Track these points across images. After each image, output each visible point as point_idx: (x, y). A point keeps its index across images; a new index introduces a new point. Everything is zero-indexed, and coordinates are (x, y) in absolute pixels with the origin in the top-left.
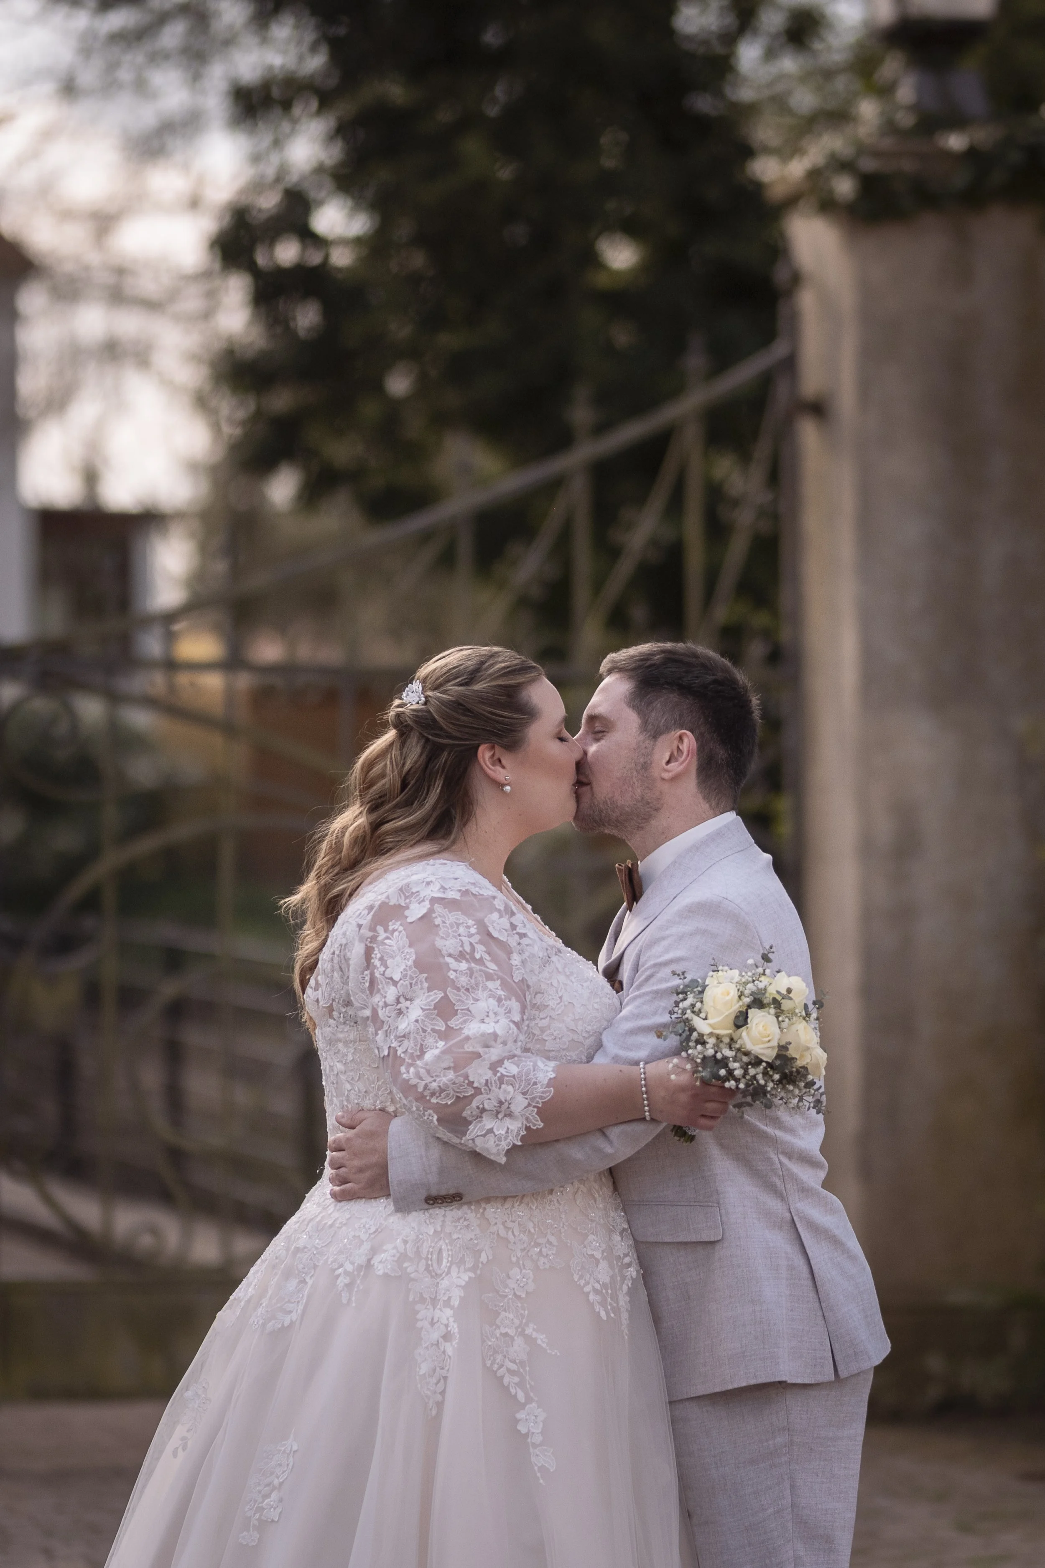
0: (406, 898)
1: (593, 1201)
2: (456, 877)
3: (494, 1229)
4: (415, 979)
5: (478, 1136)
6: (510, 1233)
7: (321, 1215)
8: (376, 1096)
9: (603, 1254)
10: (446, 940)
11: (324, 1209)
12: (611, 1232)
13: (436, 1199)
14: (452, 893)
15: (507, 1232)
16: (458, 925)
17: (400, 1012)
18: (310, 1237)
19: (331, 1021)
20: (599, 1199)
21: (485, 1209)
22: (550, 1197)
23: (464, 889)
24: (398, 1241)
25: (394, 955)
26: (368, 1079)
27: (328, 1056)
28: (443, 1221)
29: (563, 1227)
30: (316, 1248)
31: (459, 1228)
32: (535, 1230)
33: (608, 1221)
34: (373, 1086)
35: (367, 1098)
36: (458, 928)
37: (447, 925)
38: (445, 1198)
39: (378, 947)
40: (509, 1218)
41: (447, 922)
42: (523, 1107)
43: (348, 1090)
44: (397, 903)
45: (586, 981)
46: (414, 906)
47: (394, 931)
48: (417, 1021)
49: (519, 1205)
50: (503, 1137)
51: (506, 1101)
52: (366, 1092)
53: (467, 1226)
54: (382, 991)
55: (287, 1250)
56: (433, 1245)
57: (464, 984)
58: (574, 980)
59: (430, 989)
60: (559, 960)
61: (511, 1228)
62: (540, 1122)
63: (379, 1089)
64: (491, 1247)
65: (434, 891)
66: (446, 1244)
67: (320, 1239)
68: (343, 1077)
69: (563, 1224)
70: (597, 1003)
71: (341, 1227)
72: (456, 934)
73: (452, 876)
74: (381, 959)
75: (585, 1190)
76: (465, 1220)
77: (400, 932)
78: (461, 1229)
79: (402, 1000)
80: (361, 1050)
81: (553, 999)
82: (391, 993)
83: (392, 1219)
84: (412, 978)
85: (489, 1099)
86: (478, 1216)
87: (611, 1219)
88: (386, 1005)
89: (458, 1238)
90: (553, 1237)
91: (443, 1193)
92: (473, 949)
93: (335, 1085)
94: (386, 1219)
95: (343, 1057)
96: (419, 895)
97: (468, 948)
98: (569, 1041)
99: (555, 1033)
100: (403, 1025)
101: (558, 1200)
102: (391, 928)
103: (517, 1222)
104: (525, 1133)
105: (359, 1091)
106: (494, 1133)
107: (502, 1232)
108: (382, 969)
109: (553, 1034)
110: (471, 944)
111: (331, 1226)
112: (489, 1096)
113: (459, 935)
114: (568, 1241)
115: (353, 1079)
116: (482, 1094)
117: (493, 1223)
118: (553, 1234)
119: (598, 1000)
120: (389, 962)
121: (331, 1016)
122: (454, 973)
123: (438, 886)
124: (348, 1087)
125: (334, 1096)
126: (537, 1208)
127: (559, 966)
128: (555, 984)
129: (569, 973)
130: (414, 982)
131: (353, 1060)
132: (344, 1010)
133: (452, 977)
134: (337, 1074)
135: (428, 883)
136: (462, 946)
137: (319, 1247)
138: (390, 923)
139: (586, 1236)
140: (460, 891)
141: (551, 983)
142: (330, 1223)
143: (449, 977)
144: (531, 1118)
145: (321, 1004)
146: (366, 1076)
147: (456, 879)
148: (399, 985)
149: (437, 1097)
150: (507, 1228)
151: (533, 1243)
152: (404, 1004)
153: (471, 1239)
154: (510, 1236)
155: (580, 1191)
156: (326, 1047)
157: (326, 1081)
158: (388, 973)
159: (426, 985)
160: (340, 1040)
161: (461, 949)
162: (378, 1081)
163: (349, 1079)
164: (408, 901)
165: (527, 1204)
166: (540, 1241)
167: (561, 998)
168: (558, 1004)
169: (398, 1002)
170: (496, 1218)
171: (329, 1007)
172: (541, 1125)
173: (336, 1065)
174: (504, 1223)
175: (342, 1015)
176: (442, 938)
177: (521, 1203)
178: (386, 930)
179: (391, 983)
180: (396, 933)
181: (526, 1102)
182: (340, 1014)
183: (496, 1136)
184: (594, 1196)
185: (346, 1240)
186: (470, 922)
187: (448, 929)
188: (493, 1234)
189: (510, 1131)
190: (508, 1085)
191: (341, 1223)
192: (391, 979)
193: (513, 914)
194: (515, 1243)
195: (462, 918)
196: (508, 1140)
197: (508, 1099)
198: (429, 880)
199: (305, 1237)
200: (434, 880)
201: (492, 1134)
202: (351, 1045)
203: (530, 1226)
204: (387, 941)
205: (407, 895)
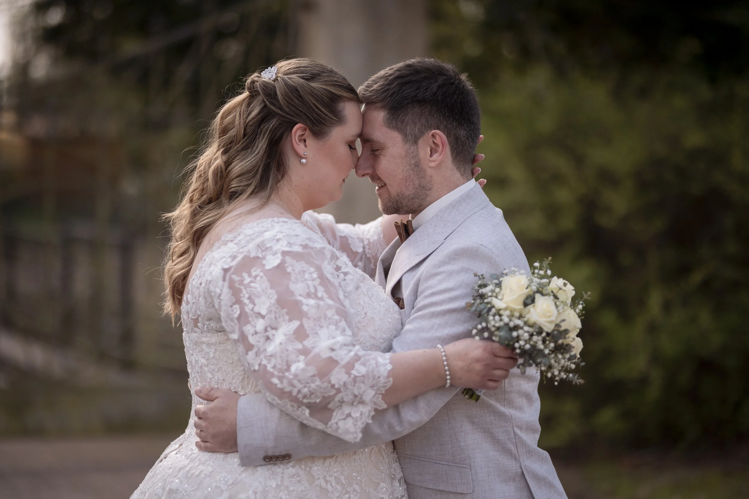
0: (262, 251)
1: (382, 458)
2: (297, 234)
3: (317, 482)
4: (278, 313)
6: (329, 484)
7: (190, 466)
8: (231, 383)
9: (389, 497)
10: (297, 284)
11: (191, 461)
12: (393, 479)
13: (271, 458)
14: (296, 247)
15: (327, 484)
16: (304, 272)
17: (268, 338)
18: (181, 482)
19: (196, 329)
20: (385, 456)
21: (311, 468)
22: (354, 456)
23: (304, 243)
24: (250, 491)
25: (259, 295)
26: (225, 371)
27: (194, 353)
28: (282, 477)
29: (363, 478)
30: (186, 491)
31: (293, 482)
32: (345, 481)
33: (390, 471)
34: (229, 376)
35: (225, 384)
36: (304, 274)
37: (296, 272)
38: (278, 458)
39: (245, 289)
40: (328, 473)
41: (296, 270)
43: (210, 378)
44: (256, 256)
45: (382, 302)
46: (269, 257)
47: (256, 276)
48: (281, 344)
49: (334, 464)
51: (359, 394)
52: (223, 380)
53: (299, 481)
54: (252, 323)
55: (164, 489)
56: (276, 495)
57: (313, 315)
58: (374, 301)
59: (290, 320)
60: (364, 286)
61: (329, 481)
62: (383, 403)
63: (233, 379)
64: (316, 496)
65: (283, 246)
66: (285, 495)
67: (188, 485)
68: (206, 369)
69: (363, 476)
70: (390, 318)
71: (205, 478)
72: (303, 279)
73: (293, 233)
74: (249, 298)
75: (376, 450)
76: (298, 476)
77: (261, 277)
78: (295, 483)
79: (269, 329)
80: (220, 350)
81: (360, 314)
82: (260, 324)
83: (244, 475)
84: (276, 313)
86: (306, 473)
87: (392, 469)
88: (256, 333)
89: (294, 490)
90: (357, 486)
91: (277, 454)
92: (316, 290)
93: (200, 374)
94: (240, 475)
95: (206, 355)
96: (272, 249)
97: (312, 290)
98: (370, 345)
99: (361, 340)
100: (271, 348)
101: (359, 458)
102: (254, 274)
103: (333, 476)
105: (218, 379)
106: (352, 416)
107: (323, 484)
108: (251, 306)
109: (359, 340)
110: (315, 286)
111: (198, 476)
113: (306, 280)
114: (367, 488)
115: (213, 370)
116: (342, 392)
117: (317, 478)
118: (357, 484)
119: (390, 316)
120: (256, 301)
121: (196, 326)
122: (306, 307)
123: (286, 243)
124: (210, 375)
125: (199, 382)
126: (346, 465)
127: (365, 290)
128: (362, 303)
129: (370, 295)
130: (277, 315)
131: (214, 357)
132: (207, 323)
133: (304, 310)
134: (201, 366)
135: (278, 240)
136: (308, 288)
137: (188, 490)
138: (252, 270)
139: (379, 484)
140: (301, 245)
141: (359, 303)
142: (197, 473)
144: (378, 402)
145: (190, 315)
146: (224, 369)
147: (297, 236)
148: (266, 318)
150: (327, 482)
151: (344, 491)
152: (270, 333)
153: (302, 491)
154: (329, 487)
155: (373, 450)
156: (193, 347)
157: (192, 369)
158: (256, 309)
159: (287, 318)
160: (204, 343)
161: (307, 290)
162: (232, 372)
163: (211, 370)
164: (264, 253)
165: (340, 463)
166: (349, 489)
167: (366, 314)
168: (364, 318)
169: (266, 330)
170: (319, 475)
171: (195, 319)
173: (201, 360)
174: (324, 478)
175: (205, 326)
176: (294, 283)
177: (336, 462)
178: (250, 275)
179: (259, 317)
180: (258, 278)
182: (204, 325)
184: (382, 455)
185: (210, 489)
186: (312, 269)
187: (297, 276)
188: (317, 486)
190: (360, 383)
191: (205, 474)
192: (259, 313)
193: (337, 258)
194: (332, 492)
195: (305, 266)
196: (362, 421)
197: (361, 392)
198: (278, 237)
199: (177, 481)
200: (282, 237)
202: (213, 347)
203: (342, 478)
204: (252, 285)
205: (263, 249)
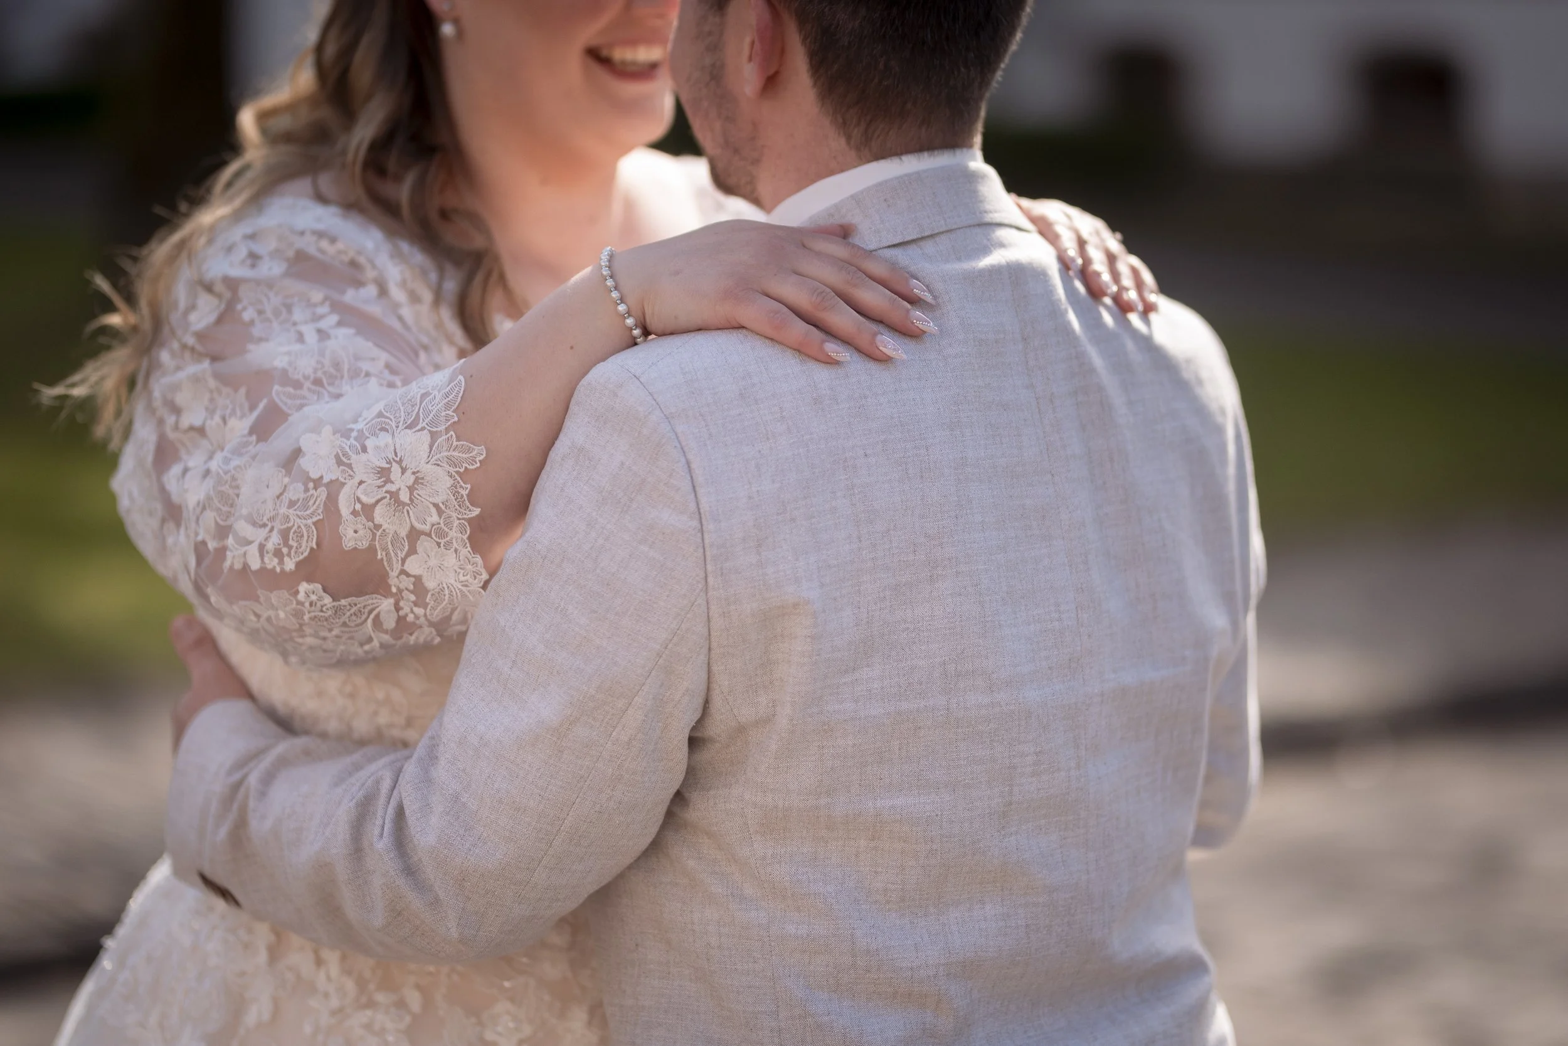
4: (231, 406)
5: (404, 561)
10: (268, 341)
42: (426, 447)
51: (389, 462)
62: (475, 449)
72: (287, 325)
85: (361, 483)
106: (423, 533)
112: (357, 480)
116: (344, 484)
144: (456, 454)
149: (289, 555)
172: (479, 453)
181: (425, 437)
187: (270, 321)
189: (443, 507)
190: (375, 434)
196: (456, 522)
197: (391, 456)
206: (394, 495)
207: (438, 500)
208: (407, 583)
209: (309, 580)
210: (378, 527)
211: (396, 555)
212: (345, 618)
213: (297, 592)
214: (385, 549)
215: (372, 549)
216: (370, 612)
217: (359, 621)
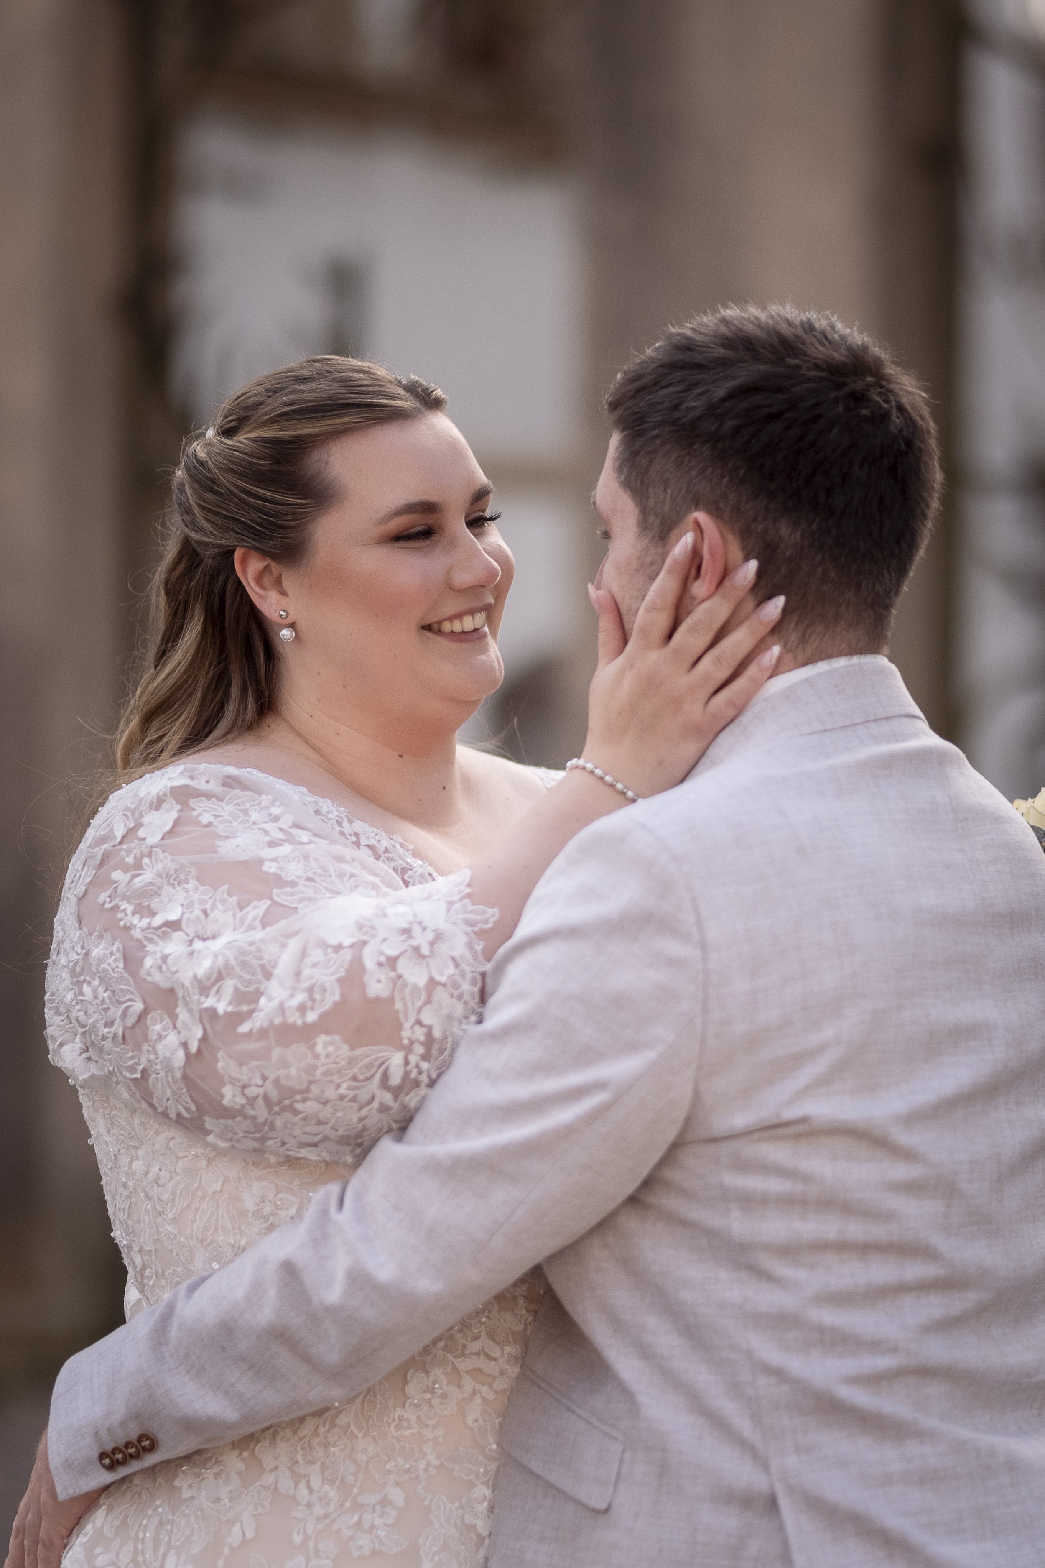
4: (210, 902)
5: (420, 1010)
10: (235, 837)
13: (114, 1453)
25: (155, 888)
37: (225, 817)
41: (223, 814)
50: (456, 977)
57: (300, 873)
62: (490, 911)
72: (248, 825)
84: (203, 902)
104: (482, 943)
106: (439, 983)
122: (274, 864)
133: (272, 870)
143: (267, 873)
144: (471, 916)
158: (157, 921)
159: (233, 902)
172: (494, 913)
179: (169, 930)
183: (444, 985)
187: (230, 822)
189: (459, 960)
196: (469, 976)
201: (439, 988)
206: (416, 949)
207: (456, 953)
208: (420, 1034)
209: (328, 1032)
210: (400, 977)
211: (413, 1005)
212: (355, 1070)
213: (315, 1045)
214: (403, 999)
215: (391, 1000)
216: (381, 1065)
217: (368, 1075)
